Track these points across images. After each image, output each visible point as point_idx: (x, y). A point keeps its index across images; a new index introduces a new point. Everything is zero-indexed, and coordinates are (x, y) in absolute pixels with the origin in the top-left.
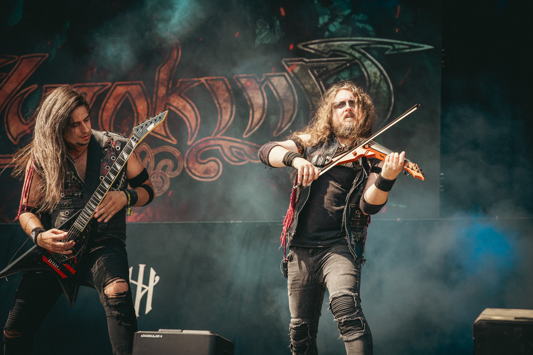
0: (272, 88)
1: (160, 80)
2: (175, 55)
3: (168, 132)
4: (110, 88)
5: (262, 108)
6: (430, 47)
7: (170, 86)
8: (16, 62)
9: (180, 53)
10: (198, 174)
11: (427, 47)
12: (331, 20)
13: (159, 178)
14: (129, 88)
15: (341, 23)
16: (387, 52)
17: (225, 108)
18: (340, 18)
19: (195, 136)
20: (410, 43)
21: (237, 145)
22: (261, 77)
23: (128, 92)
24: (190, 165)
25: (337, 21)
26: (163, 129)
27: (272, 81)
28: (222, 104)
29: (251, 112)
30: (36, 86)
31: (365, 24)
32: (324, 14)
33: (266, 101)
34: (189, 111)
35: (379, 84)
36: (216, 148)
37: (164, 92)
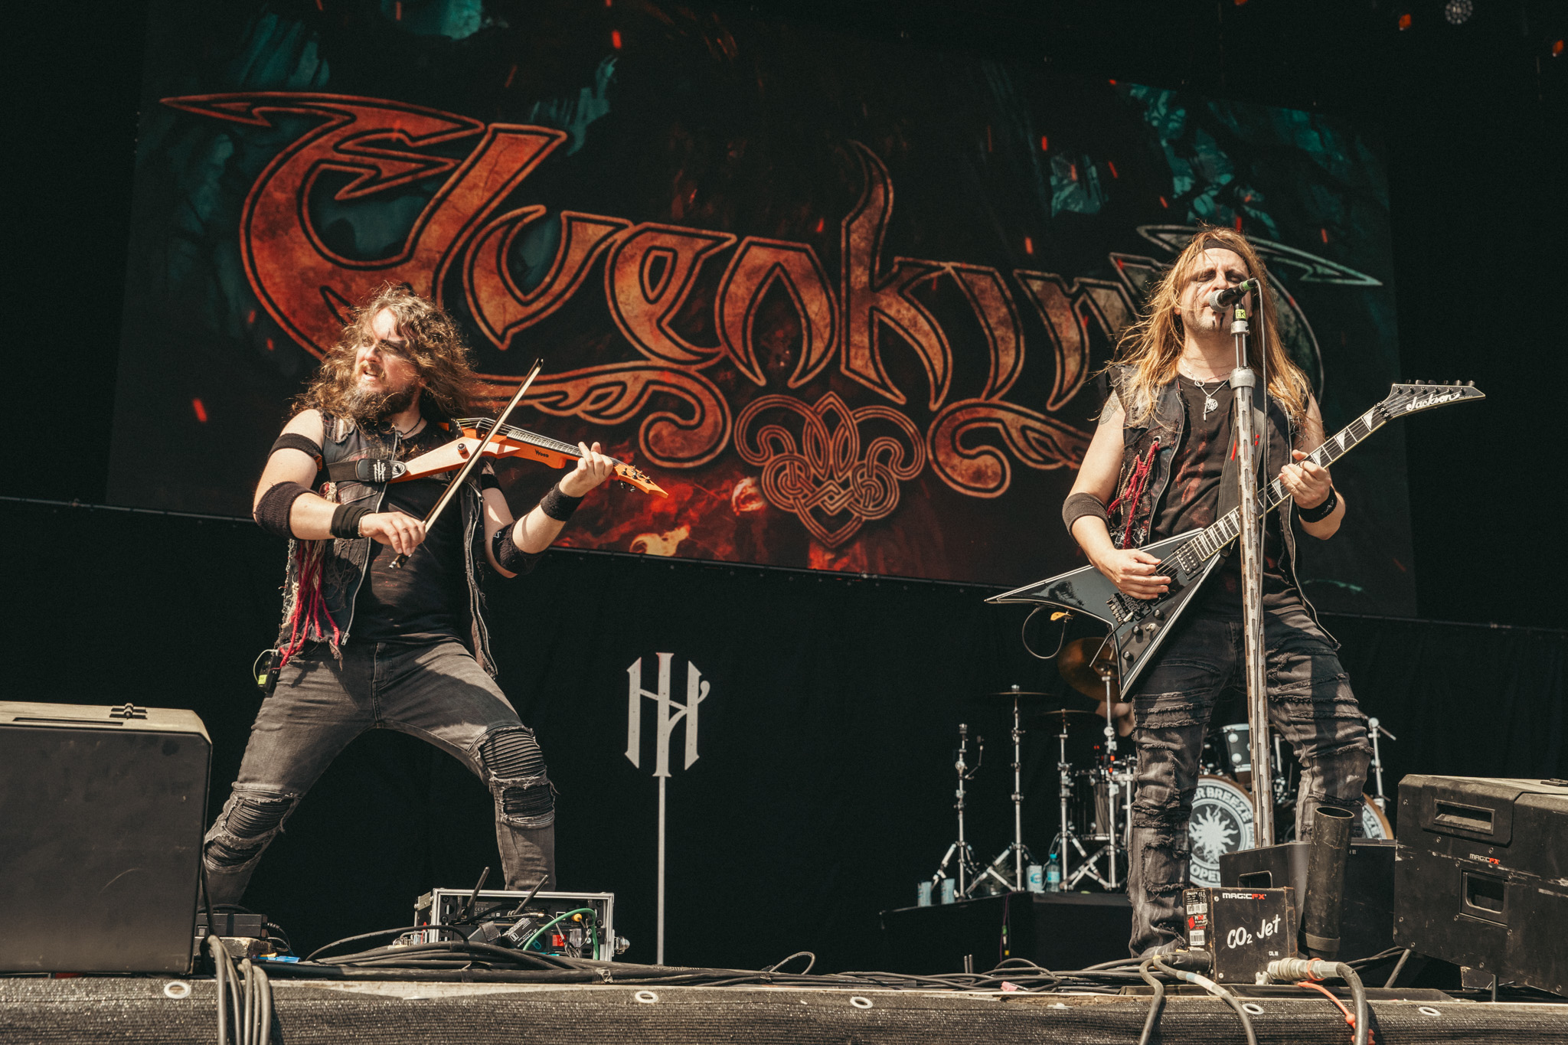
0: (1096, 312)
1: (853, 252)
2: (882, 198)
3: (884, 374)
4: (734, 247)
5: (1080, 352)
6: (1375, 282)
7: (877, 268)
8: (480, 136)
9: (891, 196)
10: (960, 479)
11: (1371, 281)
12: (1197, 190)
13: (874, 478)
14: (783, 256)
15: (1215, 199)
16: (1304, 278)
17: (1003, 339)
18: (1213, 189)
19: (945, 392)
20: (1341, 268)
21: (1037, 425)
22: (1071, 285)
23: (777, 264)
24: (941, 458)
25: (1206, 192)
26: (871, 365)
27: (1094, 296)
28: (996, 329)
29: (1058, 358)
30: (542, 209)
31: (1261, 211)
32: (1182, 174)
33: (1086, 338)
34: (927, 335)
35: (1296, 340)
36: (993, 425)
37: (865, 279)
